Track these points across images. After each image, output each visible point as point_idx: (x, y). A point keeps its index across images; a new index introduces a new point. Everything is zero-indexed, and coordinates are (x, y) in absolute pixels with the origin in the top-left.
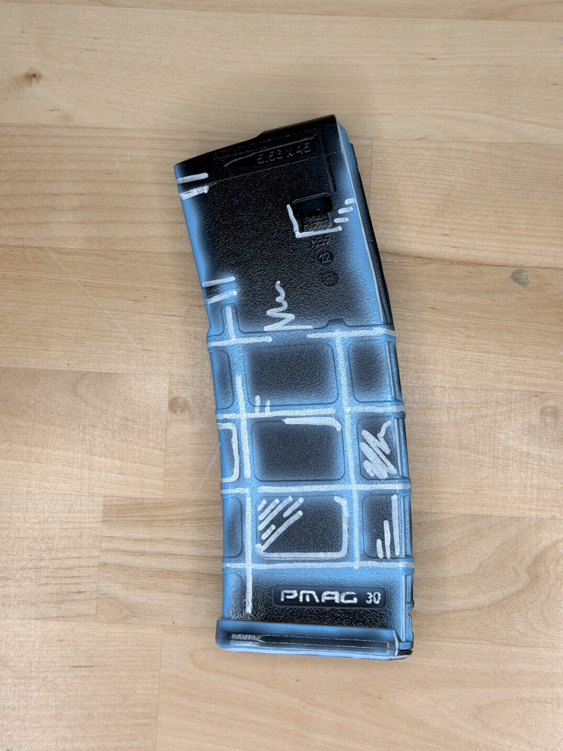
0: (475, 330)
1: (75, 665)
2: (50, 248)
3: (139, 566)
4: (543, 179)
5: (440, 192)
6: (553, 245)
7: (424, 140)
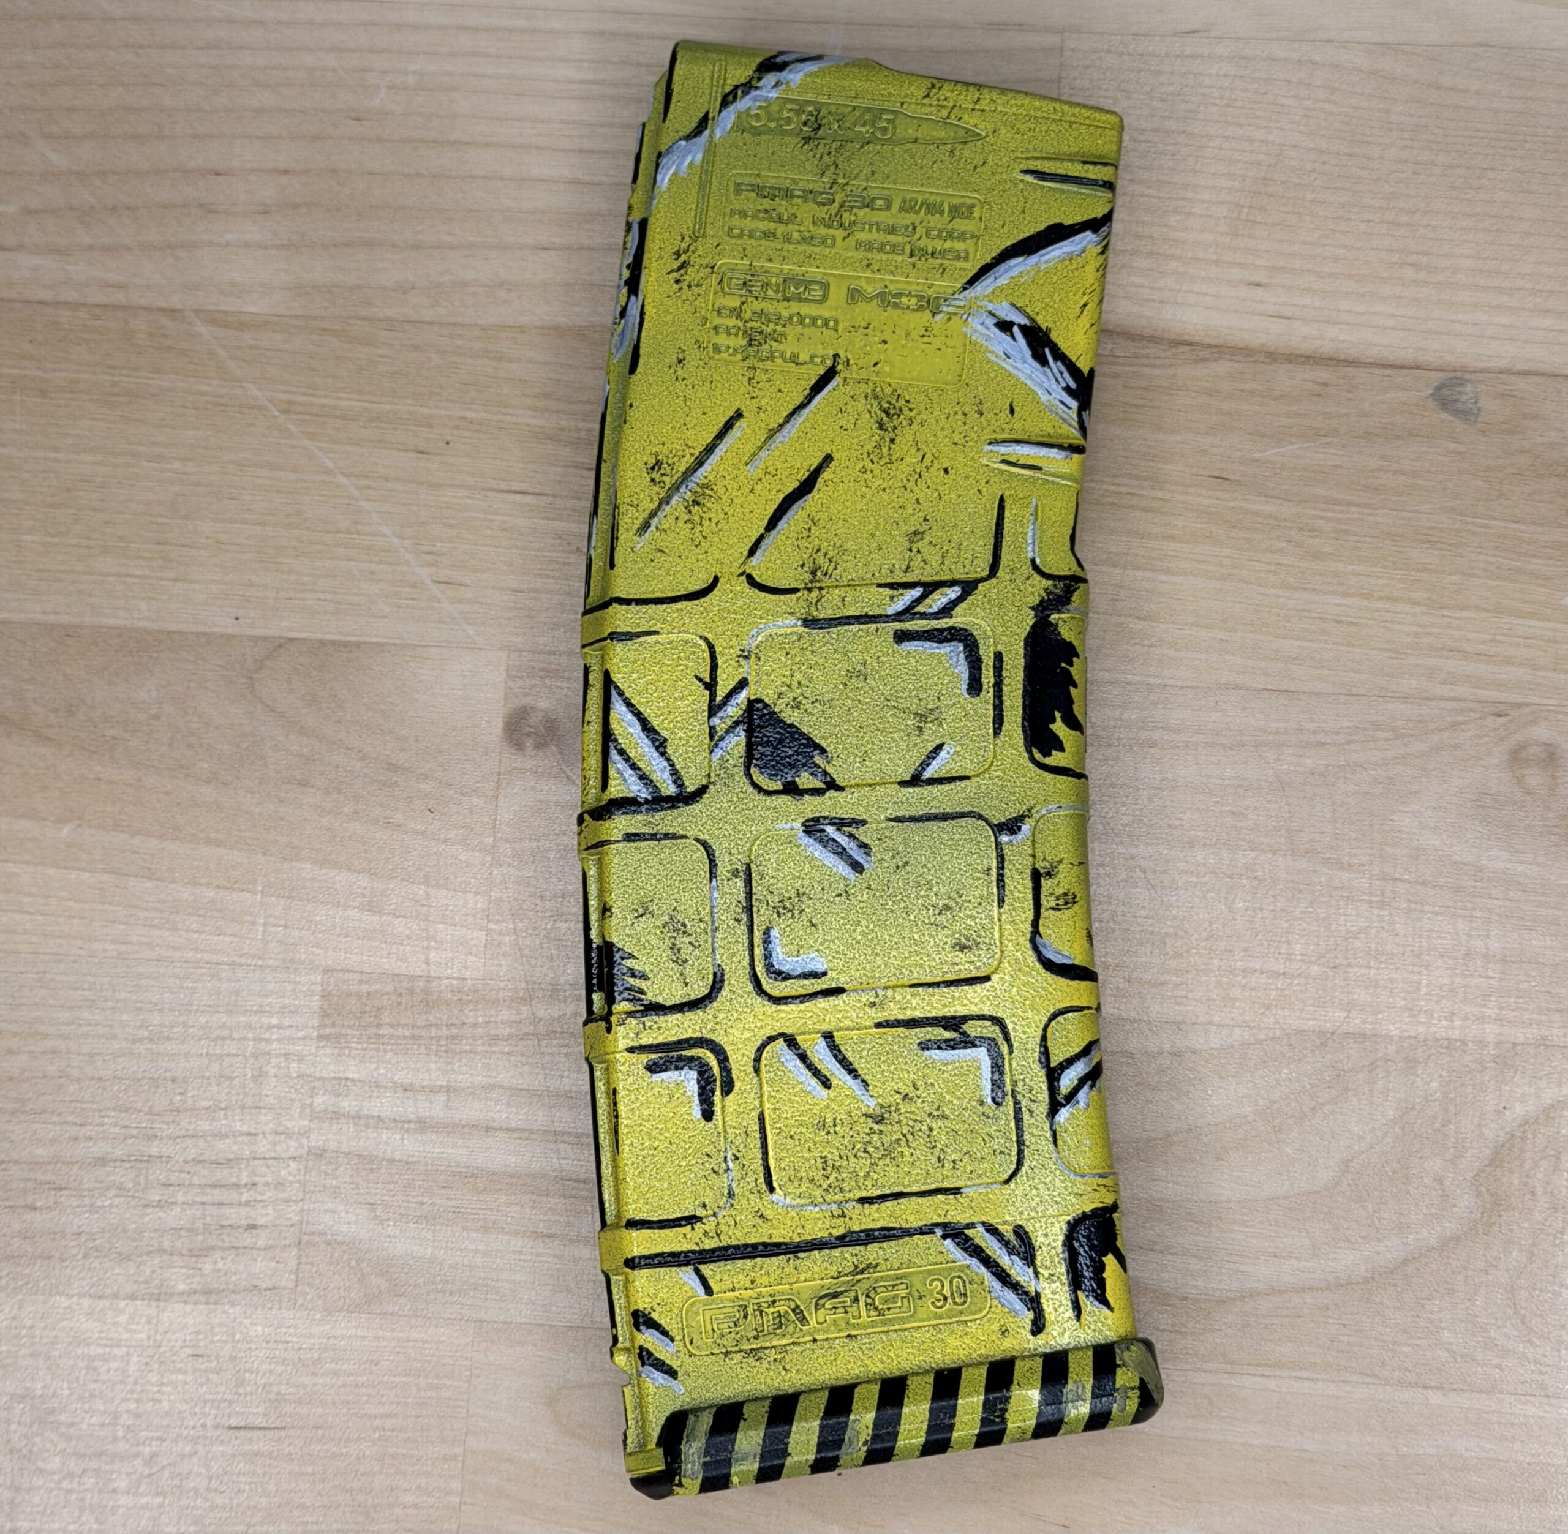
0: (1333, 535)
1: (235, 1424)
2: (197, 312)
3: (415, 1159)
4: (1521, 138)
5: (1242, 172)
6: (1547, 311)
7: (1201, 34)
